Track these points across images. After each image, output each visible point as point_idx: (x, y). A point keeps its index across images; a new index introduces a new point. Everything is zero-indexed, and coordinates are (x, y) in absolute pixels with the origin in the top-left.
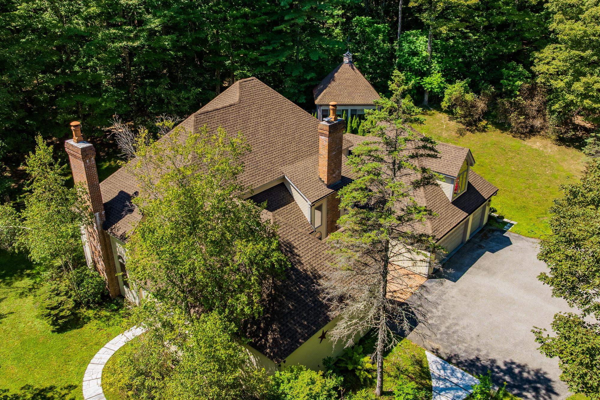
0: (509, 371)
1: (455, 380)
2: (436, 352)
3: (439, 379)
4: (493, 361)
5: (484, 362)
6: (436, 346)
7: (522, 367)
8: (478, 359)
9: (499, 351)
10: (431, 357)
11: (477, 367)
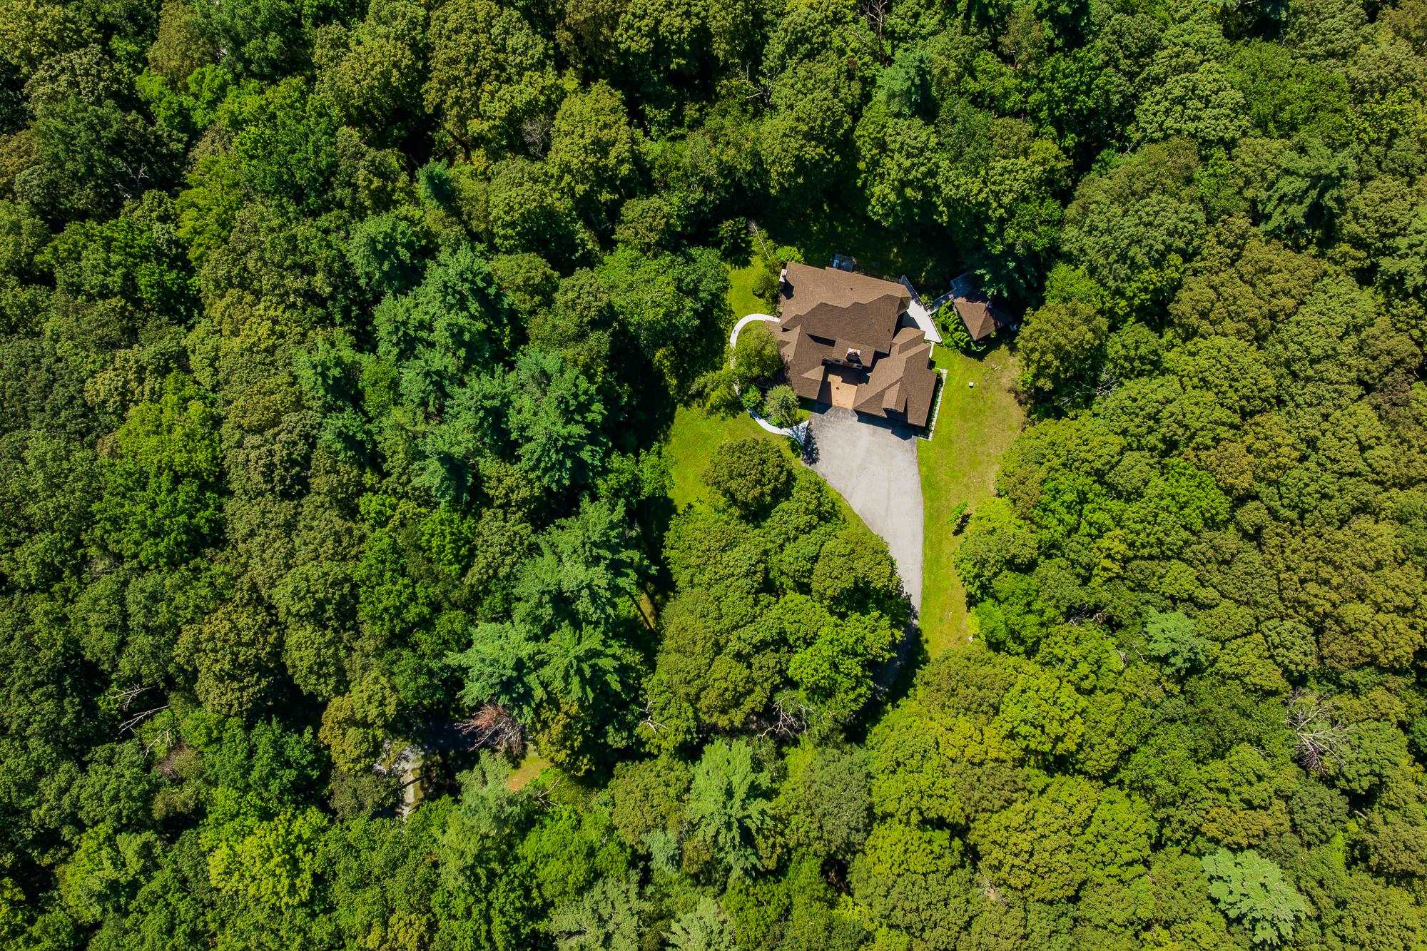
0: (813, 450)
1: (799, 433)
2: (810, 424)
3: (798, 428)
4: (815, 444)
5: (813, 441)
6: (813, 423)
7: (817, 453)
8: (814, 438)
9: (821, 444)
10: (805, 423)
11: (809, 439)
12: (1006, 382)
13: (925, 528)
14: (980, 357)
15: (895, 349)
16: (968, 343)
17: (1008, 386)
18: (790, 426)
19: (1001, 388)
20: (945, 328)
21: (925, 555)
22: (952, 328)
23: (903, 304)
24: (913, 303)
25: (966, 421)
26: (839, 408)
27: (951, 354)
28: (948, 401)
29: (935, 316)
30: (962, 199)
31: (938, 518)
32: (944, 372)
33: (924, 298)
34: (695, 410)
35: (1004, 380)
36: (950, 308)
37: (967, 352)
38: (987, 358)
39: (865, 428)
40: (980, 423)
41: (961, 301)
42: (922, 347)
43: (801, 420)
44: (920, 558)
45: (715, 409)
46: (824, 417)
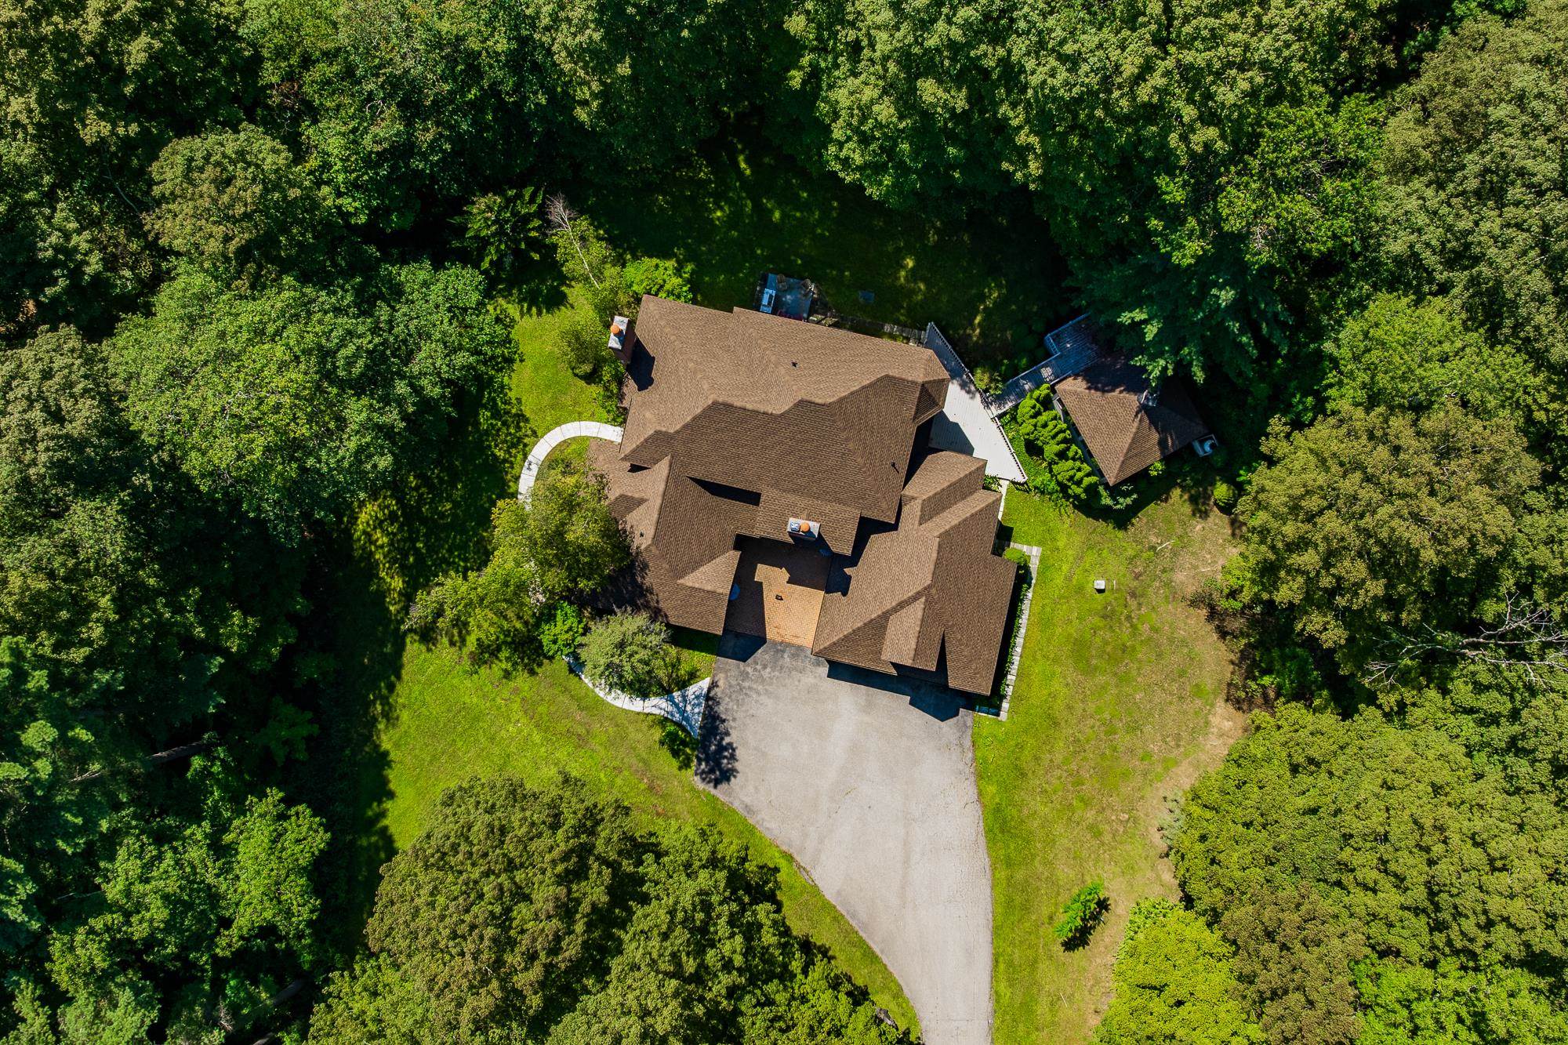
0: (721, 748)
1: (689, 708)
2: (713, 685)
3: (684, 697)
4: (727, 734)
5: (722, 727)
6: (721, 683)
7: (733, 757)
8: (724, 721)
9: (742, 734)
10: (704, 684)
11: (713, 722)
12: (1186, 580)
13: (996, 932)
14: (1122, 519)
15: (912, 511)
16: (1092, 490)
17: (1190, 590)
18: (666, 692)
19: (1174, 596)
20: (1033, 449)
21: (996, 996)
22: (1051, 449)
23: (930, 395)
24: (954, 390)
25: (1090, 671)
26: (782, 647)
27: (1049, 511)
28: (1044, 623)
29: (1008, 420)
30: (1089, 97)
31: (1026, 908)
32: (1034, 554)
33: (981, 378)
34: (444, 652)
35: (1180, 577)
36: (1046, 403)
37: (1089, 506)
38: (1140, 521)
39: (848, 694)
40: (1123, 679)
41: (1074, 387)
42: (979, 500)
43: (693, 676)
44: (985, 1005)
45: (486, 653)
46: (748, 667)
